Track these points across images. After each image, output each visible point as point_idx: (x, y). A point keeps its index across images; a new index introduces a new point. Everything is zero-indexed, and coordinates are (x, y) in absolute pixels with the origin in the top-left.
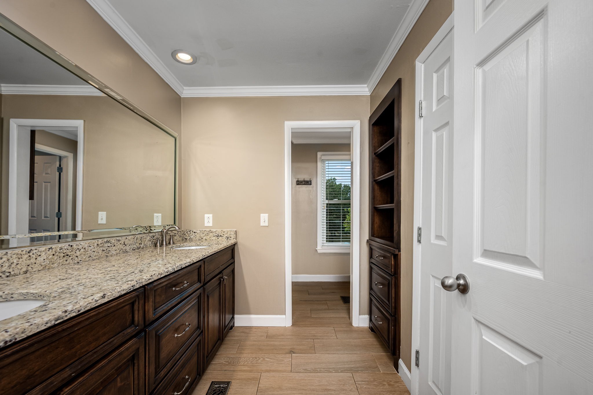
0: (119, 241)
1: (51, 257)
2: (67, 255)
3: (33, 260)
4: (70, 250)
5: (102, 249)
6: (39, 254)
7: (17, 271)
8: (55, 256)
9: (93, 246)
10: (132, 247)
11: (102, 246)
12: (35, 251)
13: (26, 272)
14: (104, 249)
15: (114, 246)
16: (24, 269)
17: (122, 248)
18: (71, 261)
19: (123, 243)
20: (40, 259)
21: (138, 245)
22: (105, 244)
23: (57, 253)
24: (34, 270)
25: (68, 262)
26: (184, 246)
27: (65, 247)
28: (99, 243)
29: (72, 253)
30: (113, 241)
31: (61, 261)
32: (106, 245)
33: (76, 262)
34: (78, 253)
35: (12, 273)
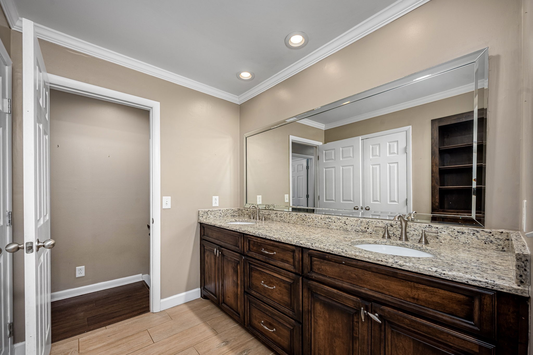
0: (339, 219)
1: (297, 218)
2: (304, 220)
3: (291, 218)
4: (305, 218)
5: (324, 222)
6: (293, 216)
7: (286, 221)
8: (298, 218)
9: (318, 218)
10: (355, 228)
11: (324, 220)
12: (291, 214)
13: (289, 222)
14: (326, 222)
15: (335, 222)
16: (288, 221)
17: (343, 226)
18: (306, 224)
19: (343, 222)
20: (293, 218)
21: (363, 228)
22: (326, 219)
23: (299, 217)
24: (291, 222)
25: (304, 224)
27: (303, 215)
28: (322, 217)
29: (306, 219)
30: (334, 219)
31: (301, 222)
32: (328, 220)
33: (308, 225)
34: (309, 220)
35: (285, 221)
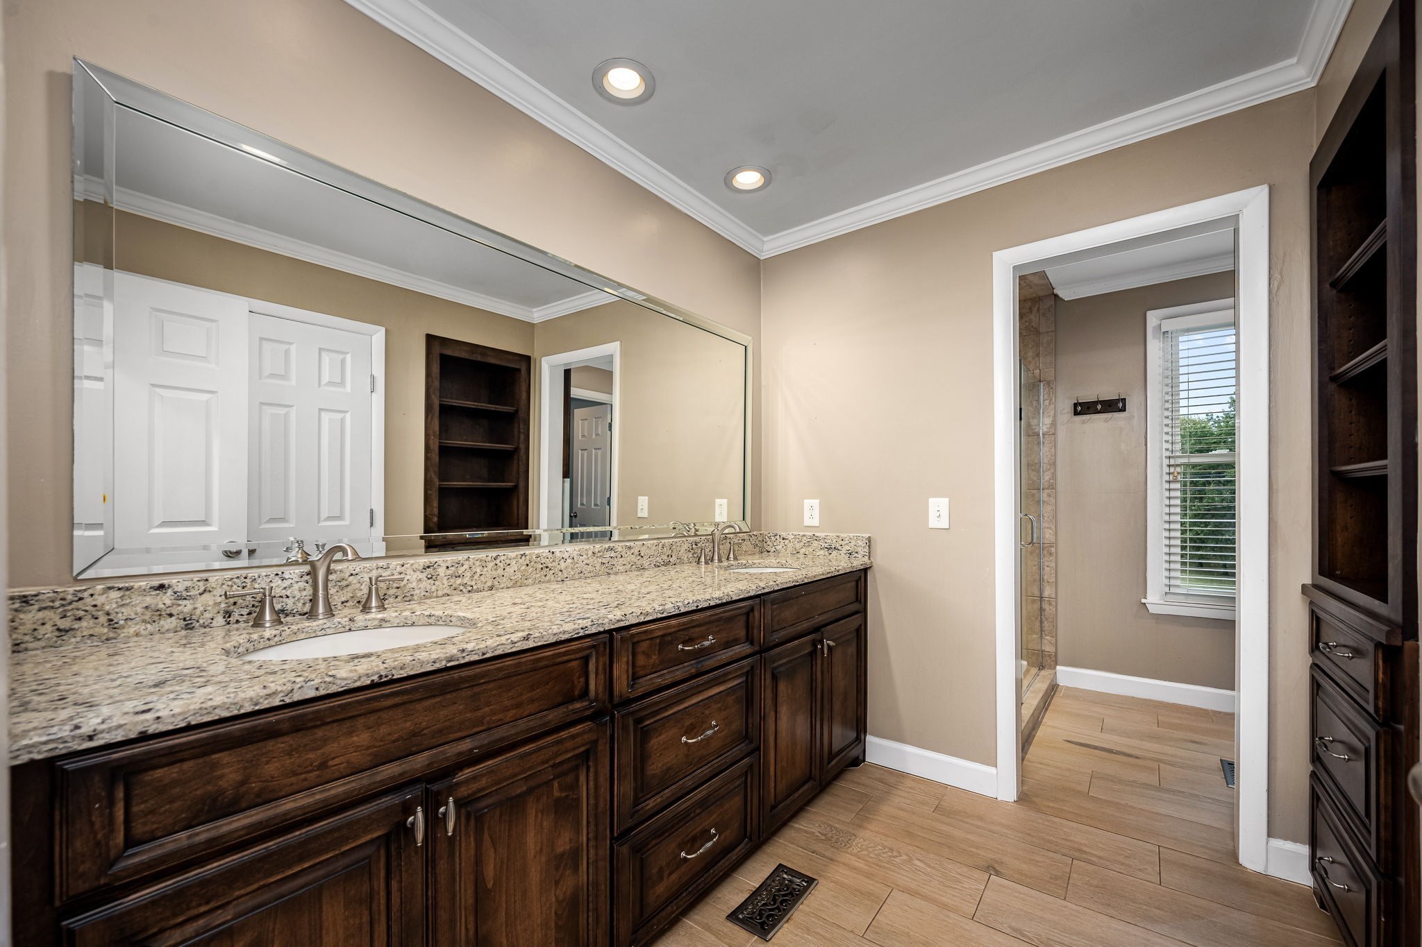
0: (630, 548)
1: (523, 568)
2: (547, 567)
3: (500, 572)
4: (552, 560)
5: (600, 561)
6: (508, 562)
7: (480, 586)
8: (529, 567)
9: (587, 555)
10: (654, 560)
11: (601, 556)
12: (502, 558)
13: (491, 588)
14: (604, 561)
15: (622, 556)
16: (489, 584)
17: (636, 561)
18: (553, 576)
19: (636, 552)
20: (510, 570)
21: (666, 558)
22: (605, 552)
23: (533, 563)
24: (502, 586)
25: (547, 578)
26: (755, 566)
27: (544, 555)
28: (597, 550)
29: (554, 564)
30: (620, 549)
31: (538, 576)
32: (608, 554)
33: (559, 579)
34: (563, 565)
35: (475, 587)
